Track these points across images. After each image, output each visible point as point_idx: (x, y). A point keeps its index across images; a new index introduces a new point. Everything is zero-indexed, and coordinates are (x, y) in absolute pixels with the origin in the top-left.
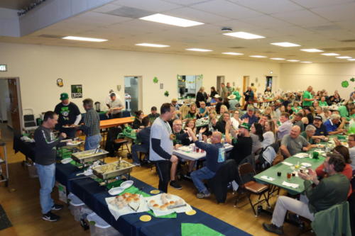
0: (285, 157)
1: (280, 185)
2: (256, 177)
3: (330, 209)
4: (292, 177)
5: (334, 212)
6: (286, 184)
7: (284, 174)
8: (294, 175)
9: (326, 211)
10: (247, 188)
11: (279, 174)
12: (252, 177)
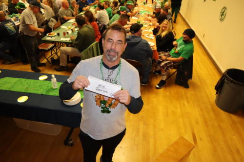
0: (62, 24)
1: (59, 41)
2: (43, 39)
3: (89, 48)
4: (66, 35)
5: (91, 48)
6: (63, 39)
7: (62, 34)
8: (68, 33)
9: (87, 49)
10: (40, 48)
11: (58, 34)
12: (41, 40)
